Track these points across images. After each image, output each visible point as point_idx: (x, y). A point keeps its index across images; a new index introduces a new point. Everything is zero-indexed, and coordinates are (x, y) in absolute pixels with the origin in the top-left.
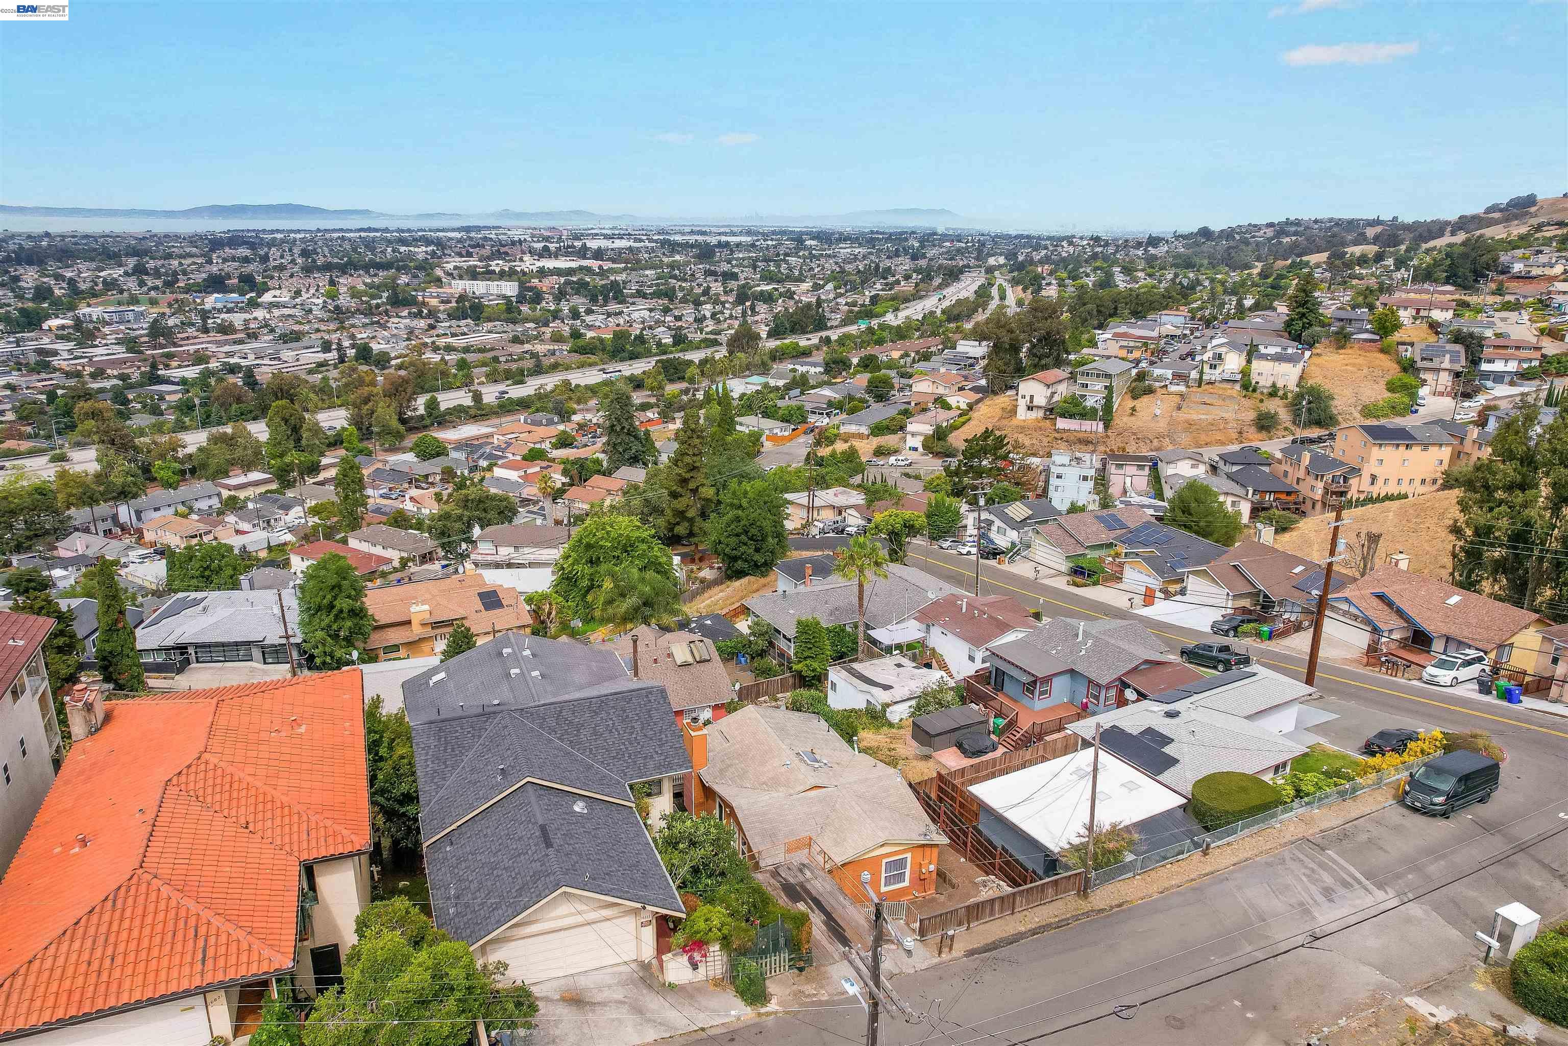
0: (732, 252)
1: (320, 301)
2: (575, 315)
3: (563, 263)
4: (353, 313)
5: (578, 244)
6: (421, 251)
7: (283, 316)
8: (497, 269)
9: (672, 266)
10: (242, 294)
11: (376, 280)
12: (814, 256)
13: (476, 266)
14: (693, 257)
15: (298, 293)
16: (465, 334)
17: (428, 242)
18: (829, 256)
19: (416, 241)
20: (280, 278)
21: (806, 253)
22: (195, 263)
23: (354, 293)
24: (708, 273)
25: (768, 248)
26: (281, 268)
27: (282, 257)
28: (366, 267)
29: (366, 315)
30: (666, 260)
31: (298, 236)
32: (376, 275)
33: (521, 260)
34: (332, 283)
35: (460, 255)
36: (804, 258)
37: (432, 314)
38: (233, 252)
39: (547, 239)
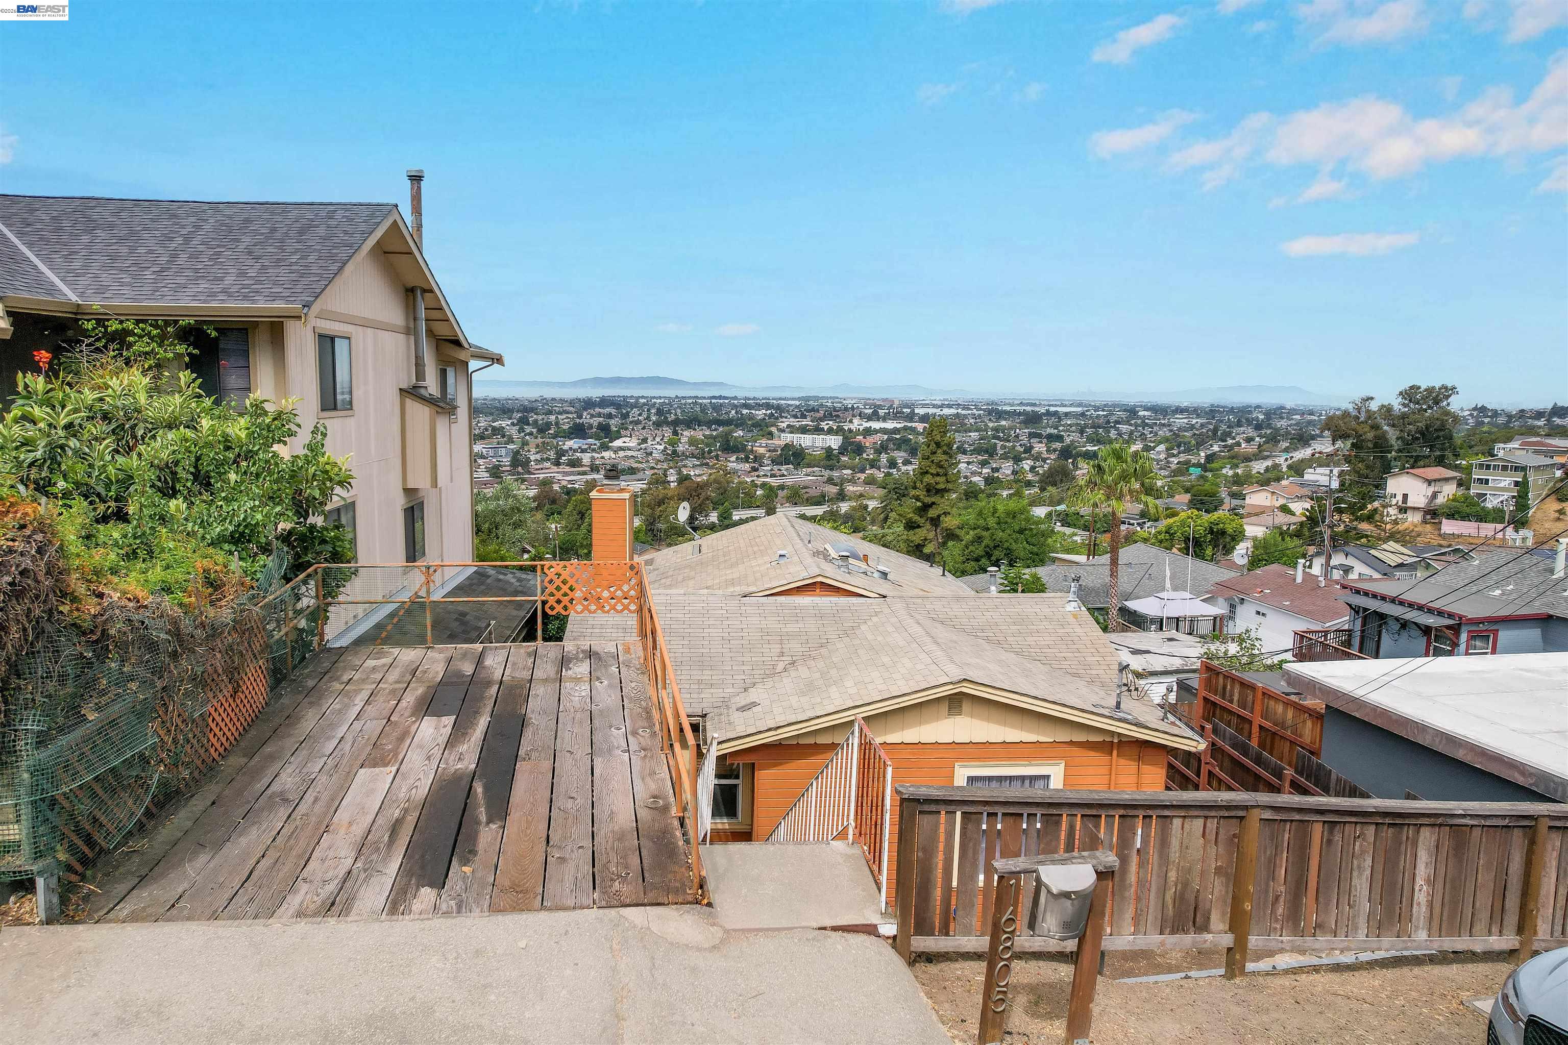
0: (1060, 419)
1: (662, 447)
2: (892, 464)
3: (890, 425)
4: (687, 457)
5: (907, 410)
6: (760, 414)
7: (626, 456)
8: (826, 428)
9: (996, 430)
11: (714, 433)
12: (1147, 425)
13: (808, 425)
14: (1020, 423)
15: (645, 440)
16: (783, 475)
17: (768, 406)
18: (1164, 425)
19: (759, 406)
20: (633, 429)
21: (1139, 422)
22: (568, 418)
23: (692, 442)
24: (1031, 435)
25: (1098, 417)
26: (638, 422)
27: (640, 415)
28: (709, 424)
29: (698, 458)
30: (991, 425)
31: (658, 401)
32: (715, 430)
33: (851, 421)
34: (675, 433)
35: (795, 417)
36: (1136, 425)
37: (758, 459)
38: (601, 410)
39: (880, 407)
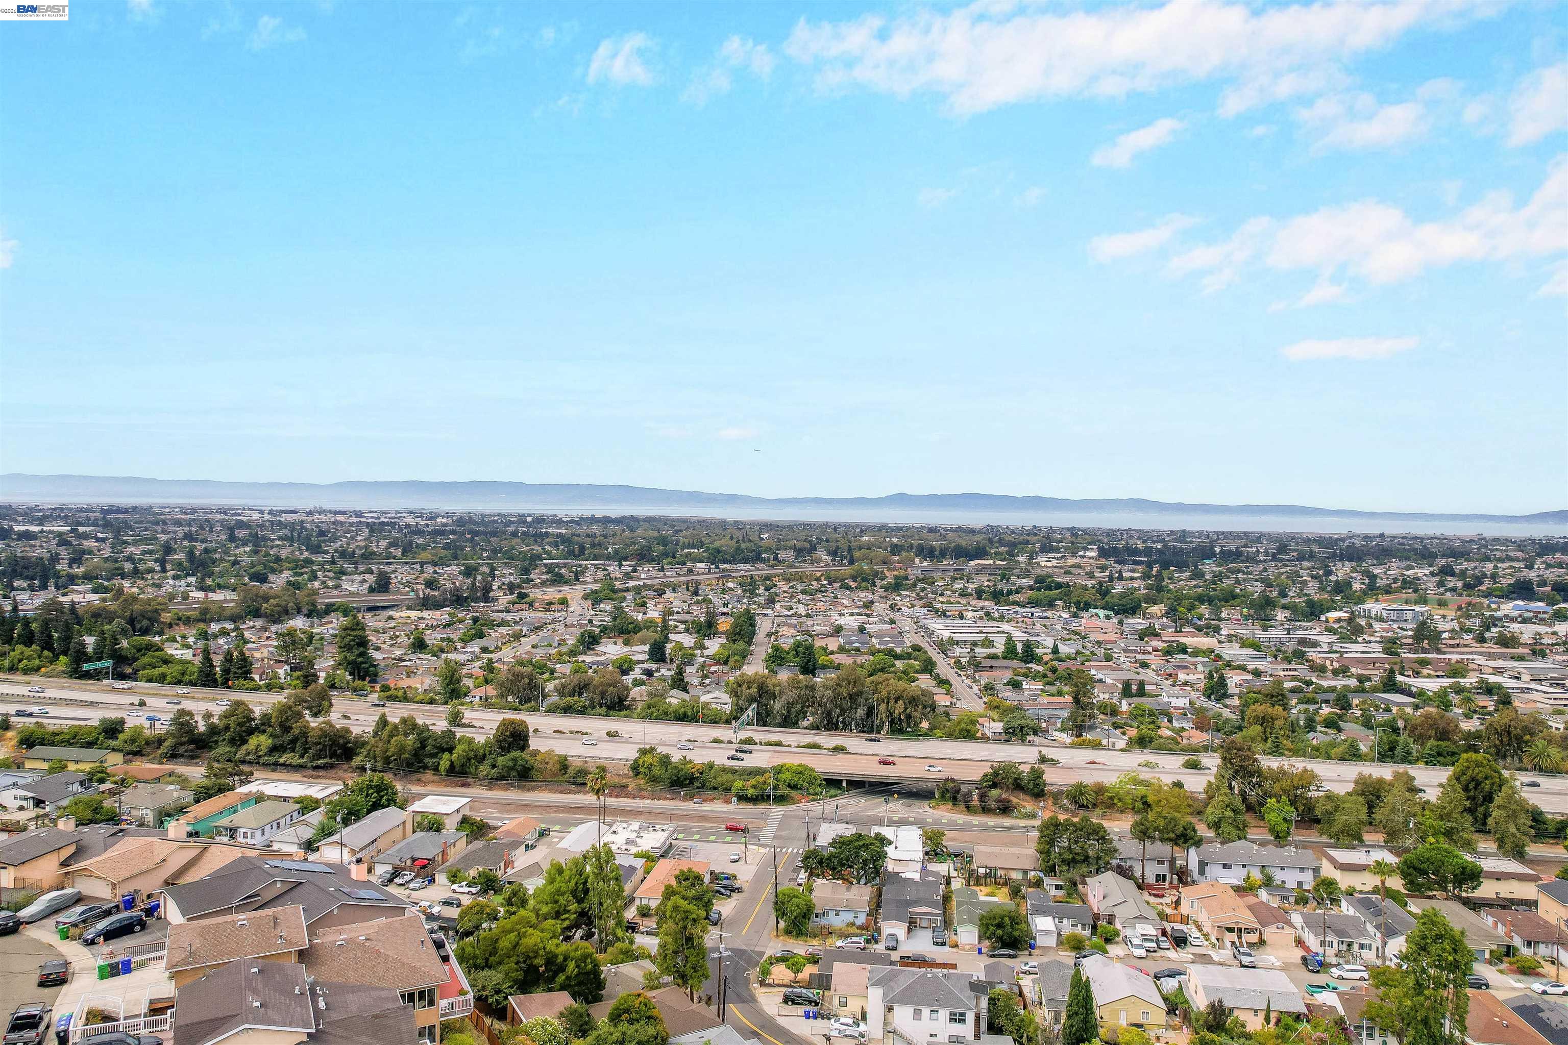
10: (1551, 603)
